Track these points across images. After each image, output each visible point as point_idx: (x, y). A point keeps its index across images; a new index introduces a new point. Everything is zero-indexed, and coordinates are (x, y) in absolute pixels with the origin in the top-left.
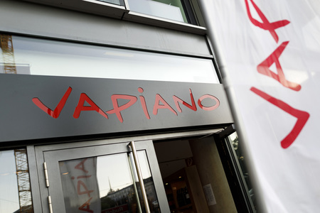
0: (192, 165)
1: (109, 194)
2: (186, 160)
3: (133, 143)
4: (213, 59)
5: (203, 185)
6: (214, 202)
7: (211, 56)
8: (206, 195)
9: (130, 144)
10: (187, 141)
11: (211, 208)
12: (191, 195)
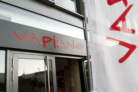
0: (67, 69)
1: (22, 75)
2: (65, 67)
3: (48, 56)
4: (84, 29)
5: (70, 78)
6: (73, 85)
7: (84, 28)
8: (70, 82)
9: (46, 57)
10: (67, 60)
11: (71, 88)
12: (64, 81)
